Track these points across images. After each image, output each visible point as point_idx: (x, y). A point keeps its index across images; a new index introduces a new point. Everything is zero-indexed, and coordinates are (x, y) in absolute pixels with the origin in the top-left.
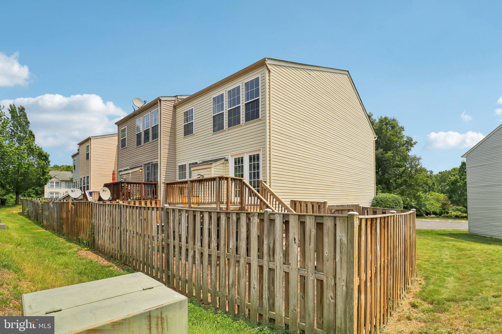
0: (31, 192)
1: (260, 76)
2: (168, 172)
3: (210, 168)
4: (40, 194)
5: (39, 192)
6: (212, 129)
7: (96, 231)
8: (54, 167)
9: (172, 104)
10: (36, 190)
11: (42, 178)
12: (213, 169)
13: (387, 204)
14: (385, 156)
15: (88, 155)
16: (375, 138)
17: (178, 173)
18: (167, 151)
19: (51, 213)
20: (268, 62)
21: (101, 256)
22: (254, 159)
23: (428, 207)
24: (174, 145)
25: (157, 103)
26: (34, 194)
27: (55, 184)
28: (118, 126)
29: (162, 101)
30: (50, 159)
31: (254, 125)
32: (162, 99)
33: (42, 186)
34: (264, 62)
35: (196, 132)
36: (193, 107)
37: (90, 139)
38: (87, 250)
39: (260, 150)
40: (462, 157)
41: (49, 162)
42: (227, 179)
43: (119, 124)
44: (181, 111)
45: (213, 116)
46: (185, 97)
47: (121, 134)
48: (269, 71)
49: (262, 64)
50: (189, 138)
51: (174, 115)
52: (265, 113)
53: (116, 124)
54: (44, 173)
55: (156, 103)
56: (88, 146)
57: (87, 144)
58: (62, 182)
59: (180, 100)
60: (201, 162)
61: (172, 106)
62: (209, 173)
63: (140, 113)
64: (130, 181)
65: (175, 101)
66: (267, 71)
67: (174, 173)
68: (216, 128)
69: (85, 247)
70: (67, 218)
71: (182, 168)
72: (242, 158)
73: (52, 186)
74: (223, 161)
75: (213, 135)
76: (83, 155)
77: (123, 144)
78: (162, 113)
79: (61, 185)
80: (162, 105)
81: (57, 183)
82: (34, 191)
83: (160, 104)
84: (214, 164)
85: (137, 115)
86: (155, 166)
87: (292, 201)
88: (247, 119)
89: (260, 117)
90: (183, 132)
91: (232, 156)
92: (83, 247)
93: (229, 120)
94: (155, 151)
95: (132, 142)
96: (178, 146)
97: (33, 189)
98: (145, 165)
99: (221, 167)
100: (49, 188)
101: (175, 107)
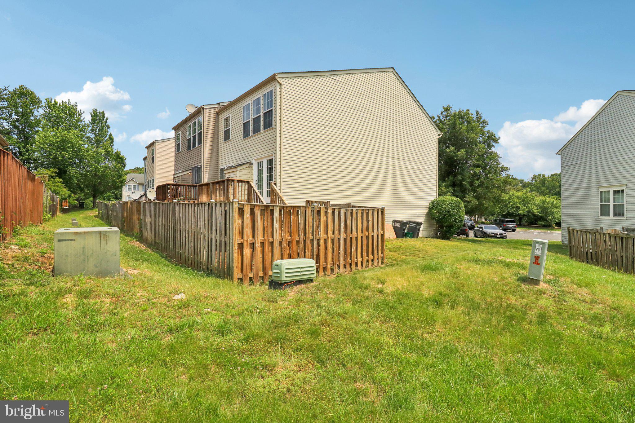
0: (111, 196)
1: (273, 89)
2: (211, 175)
3: (236, 171)
4: (118, 197)
5: (119, 196)
6: (242, 136)
7: (143, 224)
8: (135, 169)
9: (215, 111)
10: (115, 194)
11: (117, 181)
12: (238, 172)
13: (443, 208)
14: (457, 155)
15: (153, 158)
16: (439, 135)
17: (220, 175)
18: (209, 155)
19: (117, 214)
20: (278, 77)
21: (144, 245)
22: (270, 162)
23: (556, 215)
24: (217, 149)
25: (201, 111)
26: (113, 198)
27: (132, 188)
28: (175, 131)
29: (205, 109)
30: (126, 162)
31: (269, 132)
32: (205, 107)
33: (120, 188)
34: (275, 77)
35: (232, 137)
36: (230, 115)
37: (155, 143)
38: (136, 241)
39: (273, 155)
40: (557, 154)
41: (125, 165)
42: (233, 181)
43: (176, 129)
44: (223, 117)
45: (244, 124)
46: (226, 104)
47: (177, 138)
48: (281, 84)
49: (273, 79)
50: (228, 143)
51: (217, 121)
52: (276, 123)
53: (173, 129)
54: (120, 176)
55: (199, 111)
56: (153, 150)
57: (152, 148)
58: (139, 185)
59: (222, 107)
60: (235, 165)
61: (215, 113)
62: (235, 176)
63: (190, 120)
64: (180, 184)
65: (217, 108)
66: (278, 85)
67: (217, 176)
68: (245, 135)
69: (136, 238)
70: (127, 216)
71: (223, 170)
72: (263, 162)
73: (130, 189)
74: (248, 165)
75: (244, 140)
76: (149, 160)
77: (178, 148)
78: (205, 120)
79: (138, 188)
80: (205, 113)
81: (134, 186)
82: (114, 195)
83: (203, 112)
84: (239, 168)
85: (188, 121)
86: (199, 169)
87: (307, 201)
88: (265, 128)
89: (273, 126)
90: (223, 137)
91: (256, 160)
92: (134, 239)
93: (254, 127)
94: (199, 156)
95: (184, 148)
96: (220, 150)
97: (113, 193)
98: (193, 168)
99: (247, 170)
100: (126, 191)
101: (218, 114)
